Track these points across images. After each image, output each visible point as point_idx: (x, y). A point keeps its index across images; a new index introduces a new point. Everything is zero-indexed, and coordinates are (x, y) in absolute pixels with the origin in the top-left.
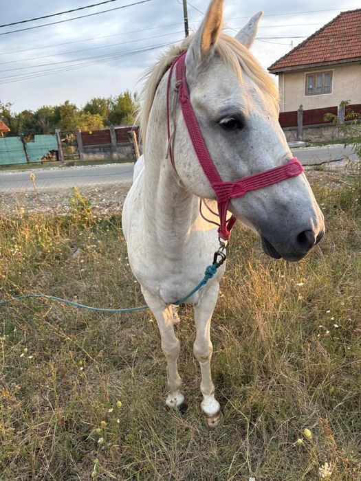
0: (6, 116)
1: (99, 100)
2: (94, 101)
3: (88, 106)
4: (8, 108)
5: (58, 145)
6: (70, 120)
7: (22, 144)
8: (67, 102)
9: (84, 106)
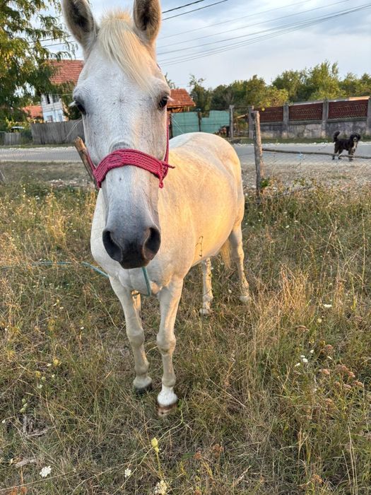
0: (198, 92)
1: (291, 73)
2: (286, 75)
3: (278, 80)
4: (199, 84)
5: (230, 121)
6: (255, 95)
7: (197, 119)
8: (255, 77)
9: (274, 80)
